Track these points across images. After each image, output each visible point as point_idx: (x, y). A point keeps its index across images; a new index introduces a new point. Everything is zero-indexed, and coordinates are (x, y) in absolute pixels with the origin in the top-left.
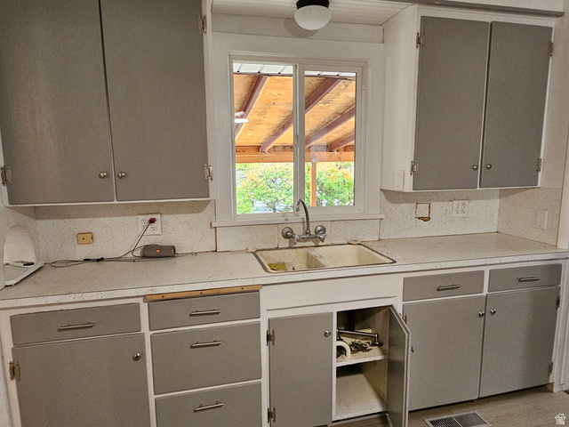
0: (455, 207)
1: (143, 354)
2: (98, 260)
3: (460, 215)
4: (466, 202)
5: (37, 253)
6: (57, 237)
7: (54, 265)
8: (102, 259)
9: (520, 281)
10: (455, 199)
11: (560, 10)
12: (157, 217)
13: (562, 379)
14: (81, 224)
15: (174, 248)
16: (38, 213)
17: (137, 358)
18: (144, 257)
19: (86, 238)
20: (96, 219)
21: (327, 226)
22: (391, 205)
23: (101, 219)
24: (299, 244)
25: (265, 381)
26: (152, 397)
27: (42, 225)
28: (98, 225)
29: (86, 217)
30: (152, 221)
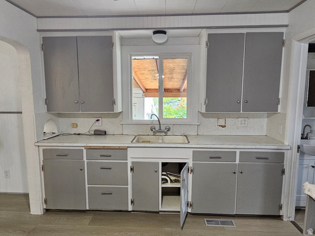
0: (240, 121)
1: (84, 169)
2: (78, 134)
3: (243, 125)
4: (247, 119)
5: (58, 130)
6: (65, 125)
7: (63, 135)
8: (80, 134)
9: (258, 158)
10: (240, 118)
11: (287, 24)
12: (100, 119)
13: (289, 214)
14: (74, 120)
15: (105, 132)
16: (60, 115)
17: (81, 170)
18: (95, 134)
19: (75, 125)
20: (79, 119)
21: (171, 126)
22: (204, 119)
23: (81, 119)
24: (158, 134)
25: (130, 187)
26: (87, 186)
27: (61, 120)
28: (80, 121)
29: (75, 117)
30: (98, 120)
